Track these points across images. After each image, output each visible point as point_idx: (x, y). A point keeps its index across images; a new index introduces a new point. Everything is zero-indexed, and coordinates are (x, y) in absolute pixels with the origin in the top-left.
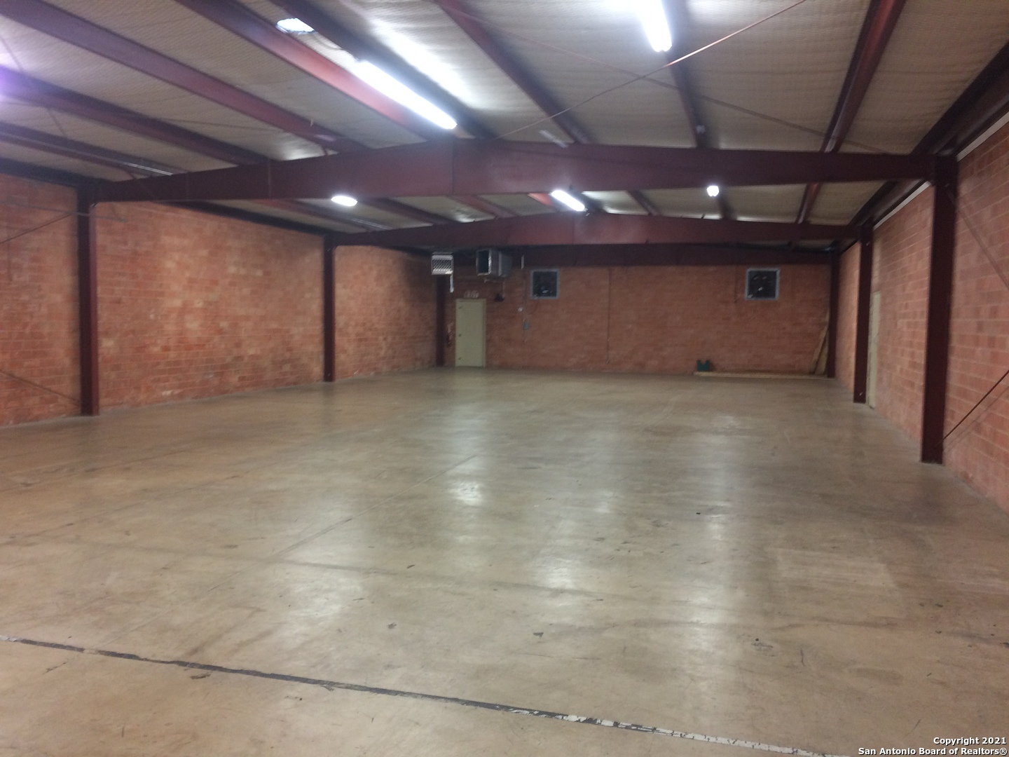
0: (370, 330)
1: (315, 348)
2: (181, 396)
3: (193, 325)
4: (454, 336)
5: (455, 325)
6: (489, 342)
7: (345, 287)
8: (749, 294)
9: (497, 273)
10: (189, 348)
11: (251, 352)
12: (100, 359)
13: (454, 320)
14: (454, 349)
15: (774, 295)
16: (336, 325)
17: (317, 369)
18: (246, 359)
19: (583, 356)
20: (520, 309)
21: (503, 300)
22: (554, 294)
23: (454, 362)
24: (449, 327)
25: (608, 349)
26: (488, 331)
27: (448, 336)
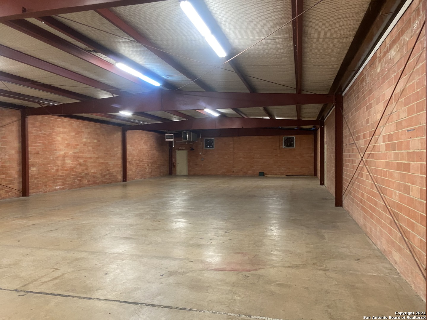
0: (142, 162)
1: (119, 169)
2: (63, 189)
3: (69, 161)
4: (176, 163)
6: (189, 166)
7: (131, 146)
8: (284, 146)
9: (191, 140)
10: (66, 170)
11: (92, 171)
12: (30, 175)
13: (175, 158)
14: (176, 169)
15: (293, 147)
16: (127, 160)
17: (120, 177)
18: (90, 174)
19: (224, 170)
20: (200, 153)
21: (194, 150)
22: (213, 147)
23: (176, 173)
24: (174, 160)
25: (233, 167)
26: (188, 161)
27: (173, 164)
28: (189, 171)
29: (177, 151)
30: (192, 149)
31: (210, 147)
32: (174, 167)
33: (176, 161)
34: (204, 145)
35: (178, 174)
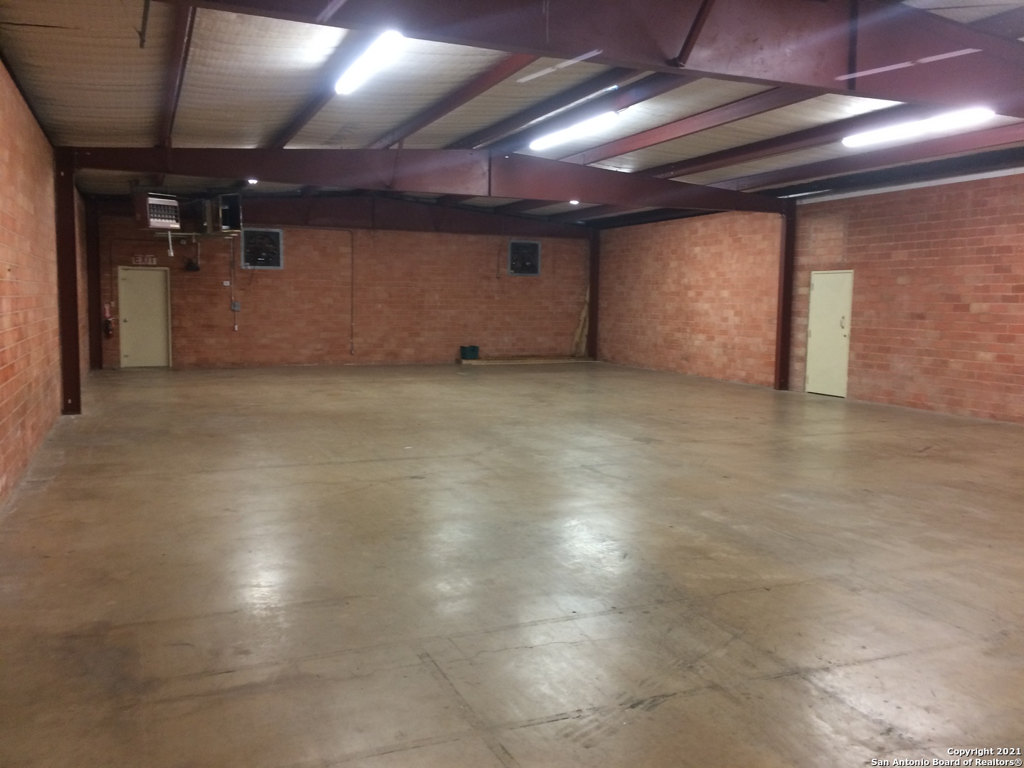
4: (117, 322)
5: (117, 304)
8: (511, 270)
13: (114, 297)
14: (117, 343)
15: (536, 272)
19: (319, 346)
20: (227, 283)
21: (197, 269)
22: (276, 263)
23: (119, 362)
24: (107, 307)
25: (352, 336)
26: (175, 314)
27: (108, 323)
28: (175, 350)
29: (122, 272)
30: (191, 267)
31: (267, 263)
32: (108, 336)
33: (115, 311)
34: (242, 254)
35: (125, 363)
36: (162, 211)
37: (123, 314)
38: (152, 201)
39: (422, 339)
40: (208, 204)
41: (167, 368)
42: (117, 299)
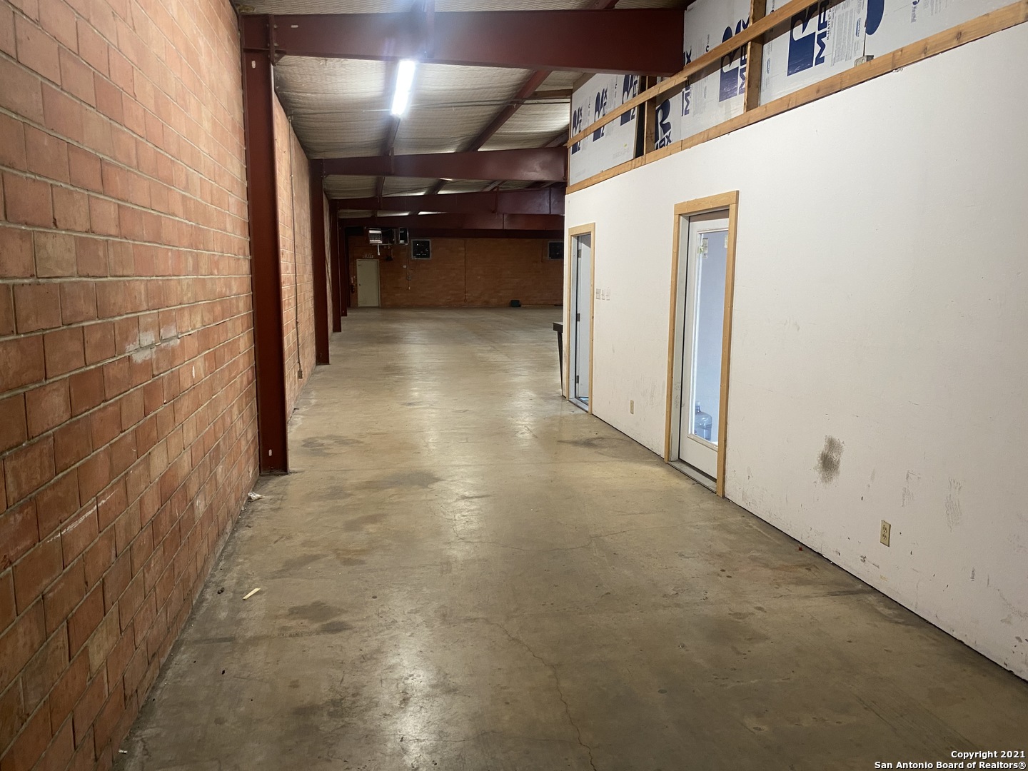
4: (357, 285)
5: (356, 277)
6: (383, 289)
8: (550, 257)
14: (357, 295)
19: (449, 298)
20: (405, 267)
21: (391, 260)
22: (428, 256)
23: (357, 304)
24: (352, 279)
25: (465, 292)
26: (382, 280)
27: (352, 286)
28: (382, 299)
29: (358, 262)
30: (389, 259)
32: (353, 292)
33: (356, 280)
34: (412, 253)
35: (360, 304)
36: (375, 236)
37: (359, 283)
38: (371, 232)
39: (501, 294)
40: (394, 230)
41: (378, 307)
42: (356, 275)
